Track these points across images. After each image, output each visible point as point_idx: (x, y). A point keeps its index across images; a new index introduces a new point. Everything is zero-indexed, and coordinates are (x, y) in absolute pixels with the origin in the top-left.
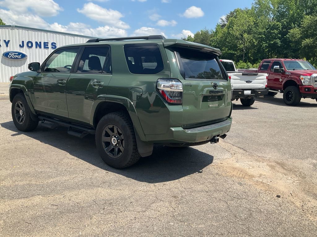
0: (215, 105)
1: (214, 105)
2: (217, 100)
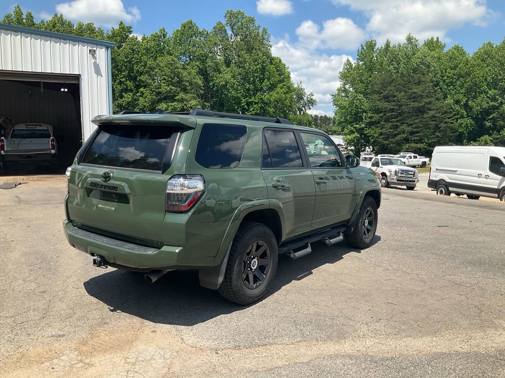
0: (109, 208)
1: (107, 207)
2: (116, 200)
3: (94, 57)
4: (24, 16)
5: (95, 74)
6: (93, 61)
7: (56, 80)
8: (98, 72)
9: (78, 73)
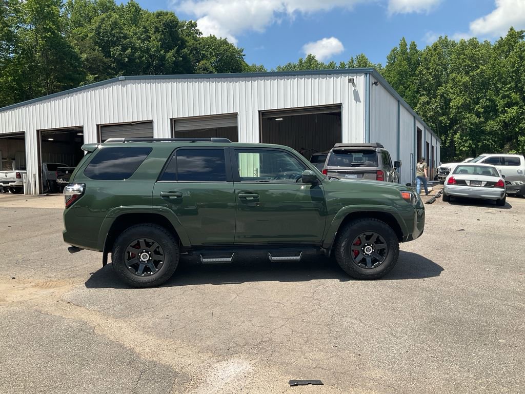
3: (354, 85)
4: (408, 47)
5: (354, 101)
6: (353, 88)
7: (324, 111)
8: (357, 98)
9: (340, 103)
